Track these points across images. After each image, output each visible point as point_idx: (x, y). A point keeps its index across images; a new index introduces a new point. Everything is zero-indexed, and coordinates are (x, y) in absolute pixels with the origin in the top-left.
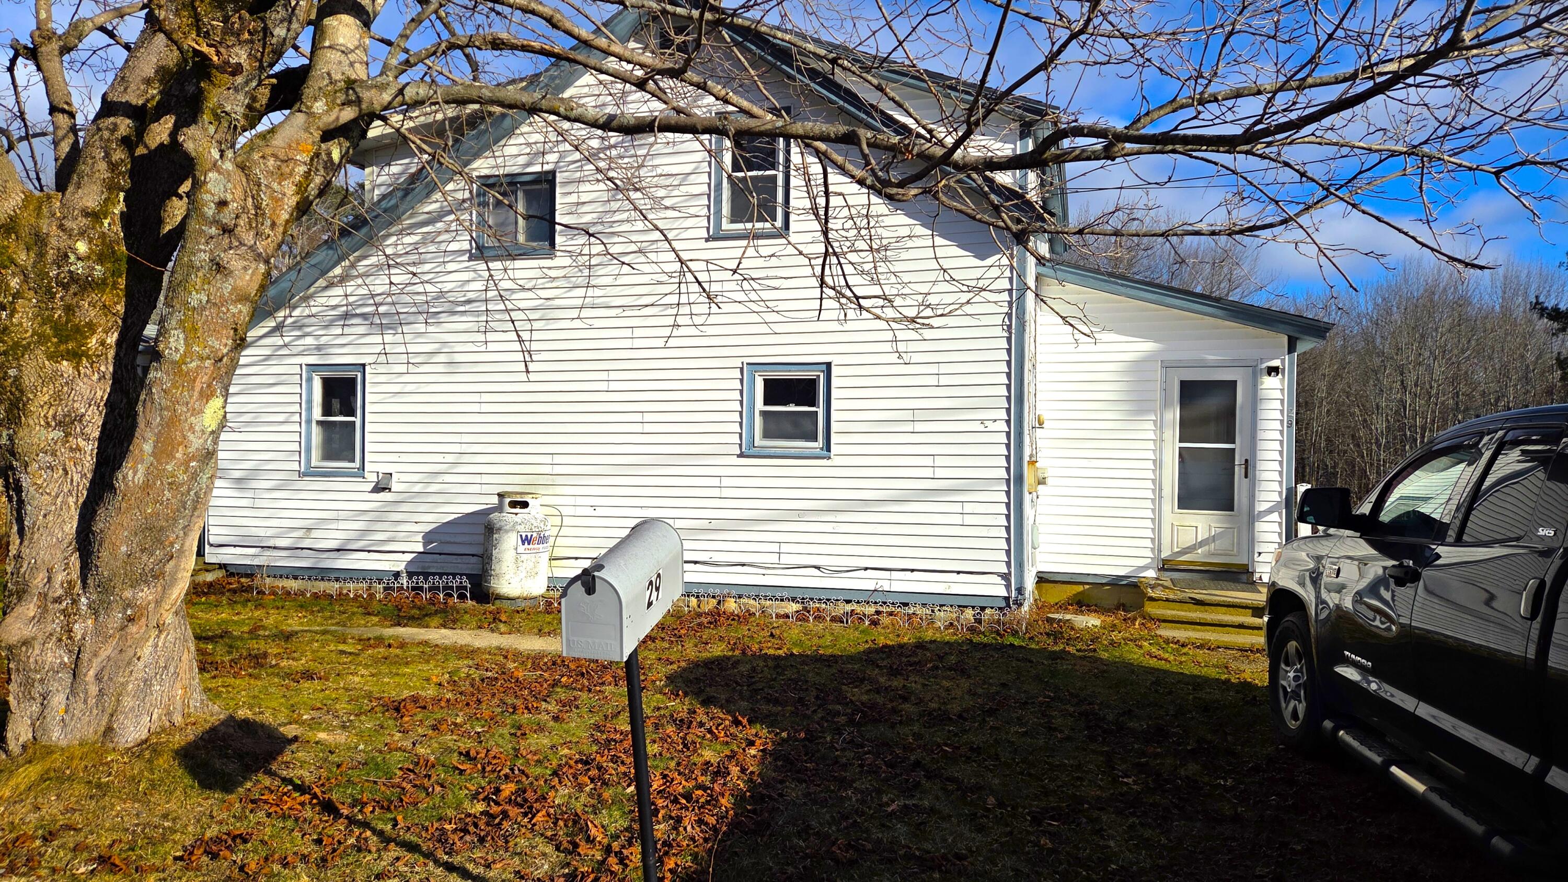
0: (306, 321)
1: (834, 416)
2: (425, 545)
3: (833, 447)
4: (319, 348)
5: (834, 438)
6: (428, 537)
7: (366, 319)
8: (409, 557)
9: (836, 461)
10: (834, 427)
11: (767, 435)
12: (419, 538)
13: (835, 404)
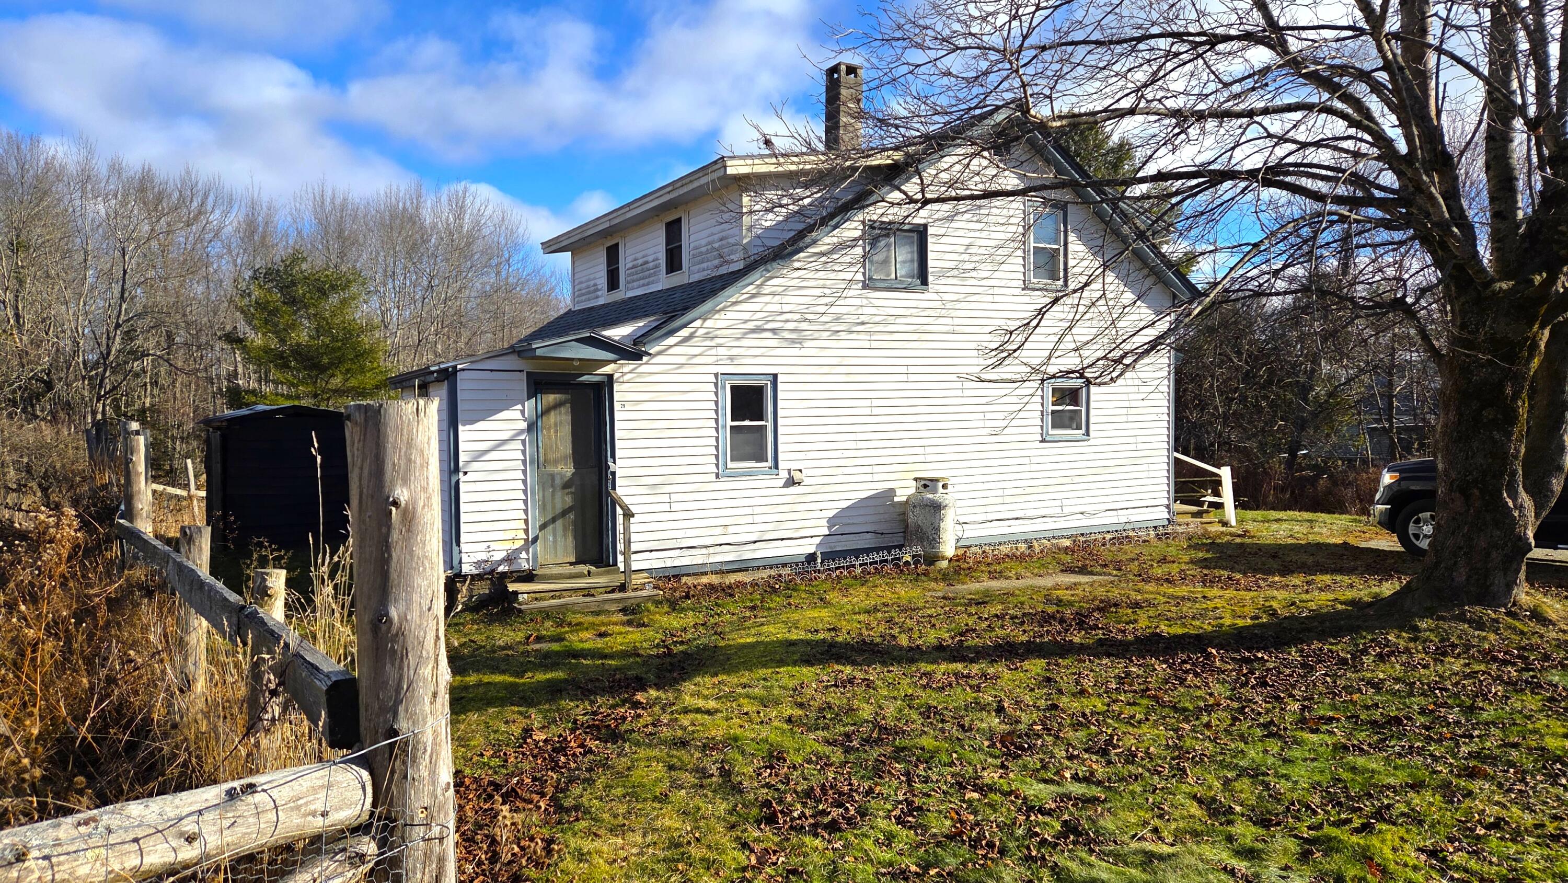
0: (719, 332)
1: (1092, 412)
2: (829, 528)
3: (1092, 433)
4: (731, 358)
5: (1092, 427)
6: (832, 521)
7: (775, 334)
8: (817, 540)
9: (1092, 442)
10: (1092, 420)
11: (1054, 426)
12: (824, 522)
13: (1092, 405)
